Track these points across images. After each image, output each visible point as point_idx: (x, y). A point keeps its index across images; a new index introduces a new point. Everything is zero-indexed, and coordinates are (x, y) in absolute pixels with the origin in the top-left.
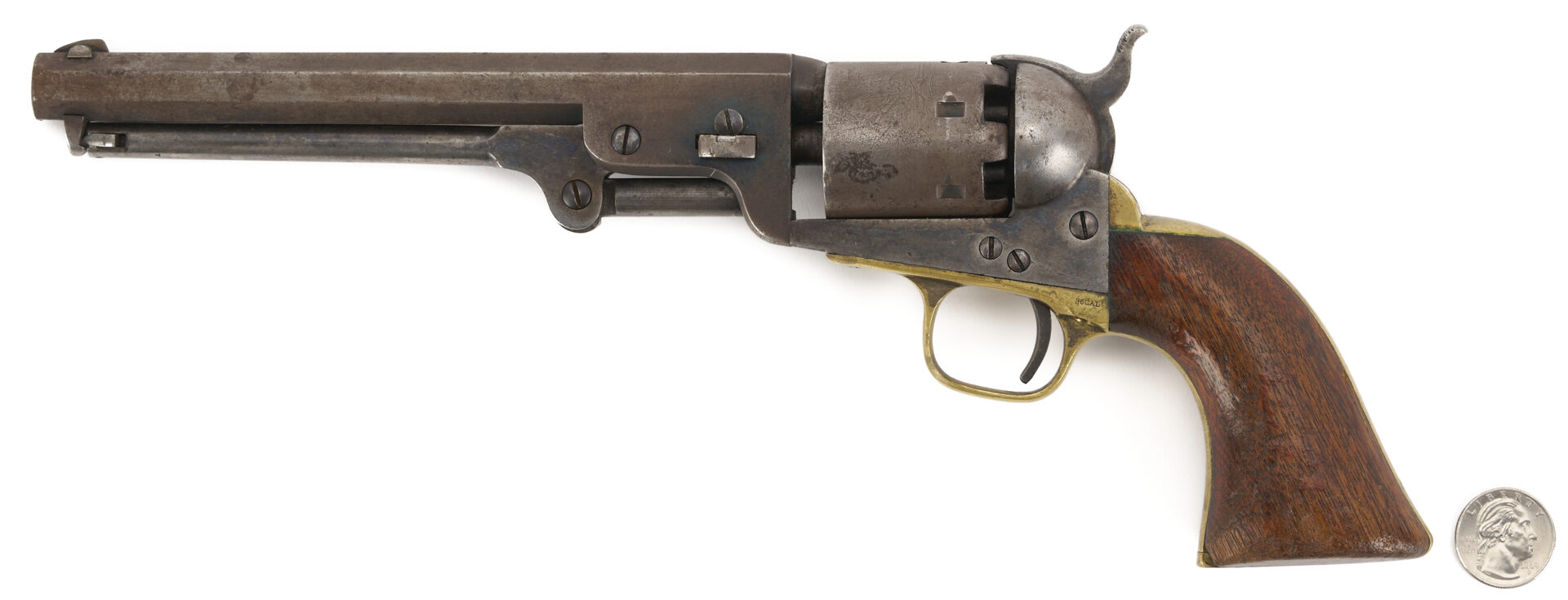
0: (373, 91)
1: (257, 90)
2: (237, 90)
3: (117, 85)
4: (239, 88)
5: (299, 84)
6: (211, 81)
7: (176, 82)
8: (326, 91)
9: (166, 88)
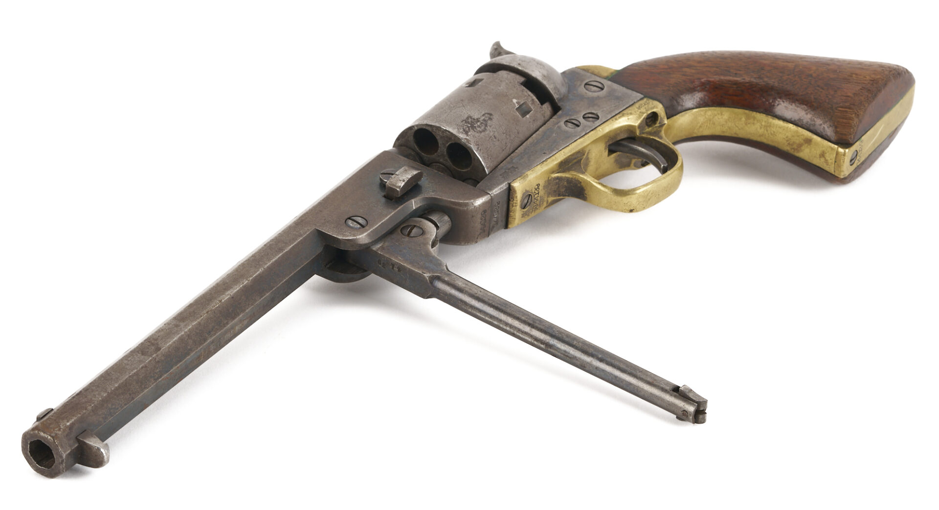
0: (213, 300)
1: (157, 344)
2: (148, 352)
3: (86, 397)
4: (147, 350)
5: (173, 326)
6: (129, 359)
7: (113, 373)
8: (190, 318)
9: (112, 379)
